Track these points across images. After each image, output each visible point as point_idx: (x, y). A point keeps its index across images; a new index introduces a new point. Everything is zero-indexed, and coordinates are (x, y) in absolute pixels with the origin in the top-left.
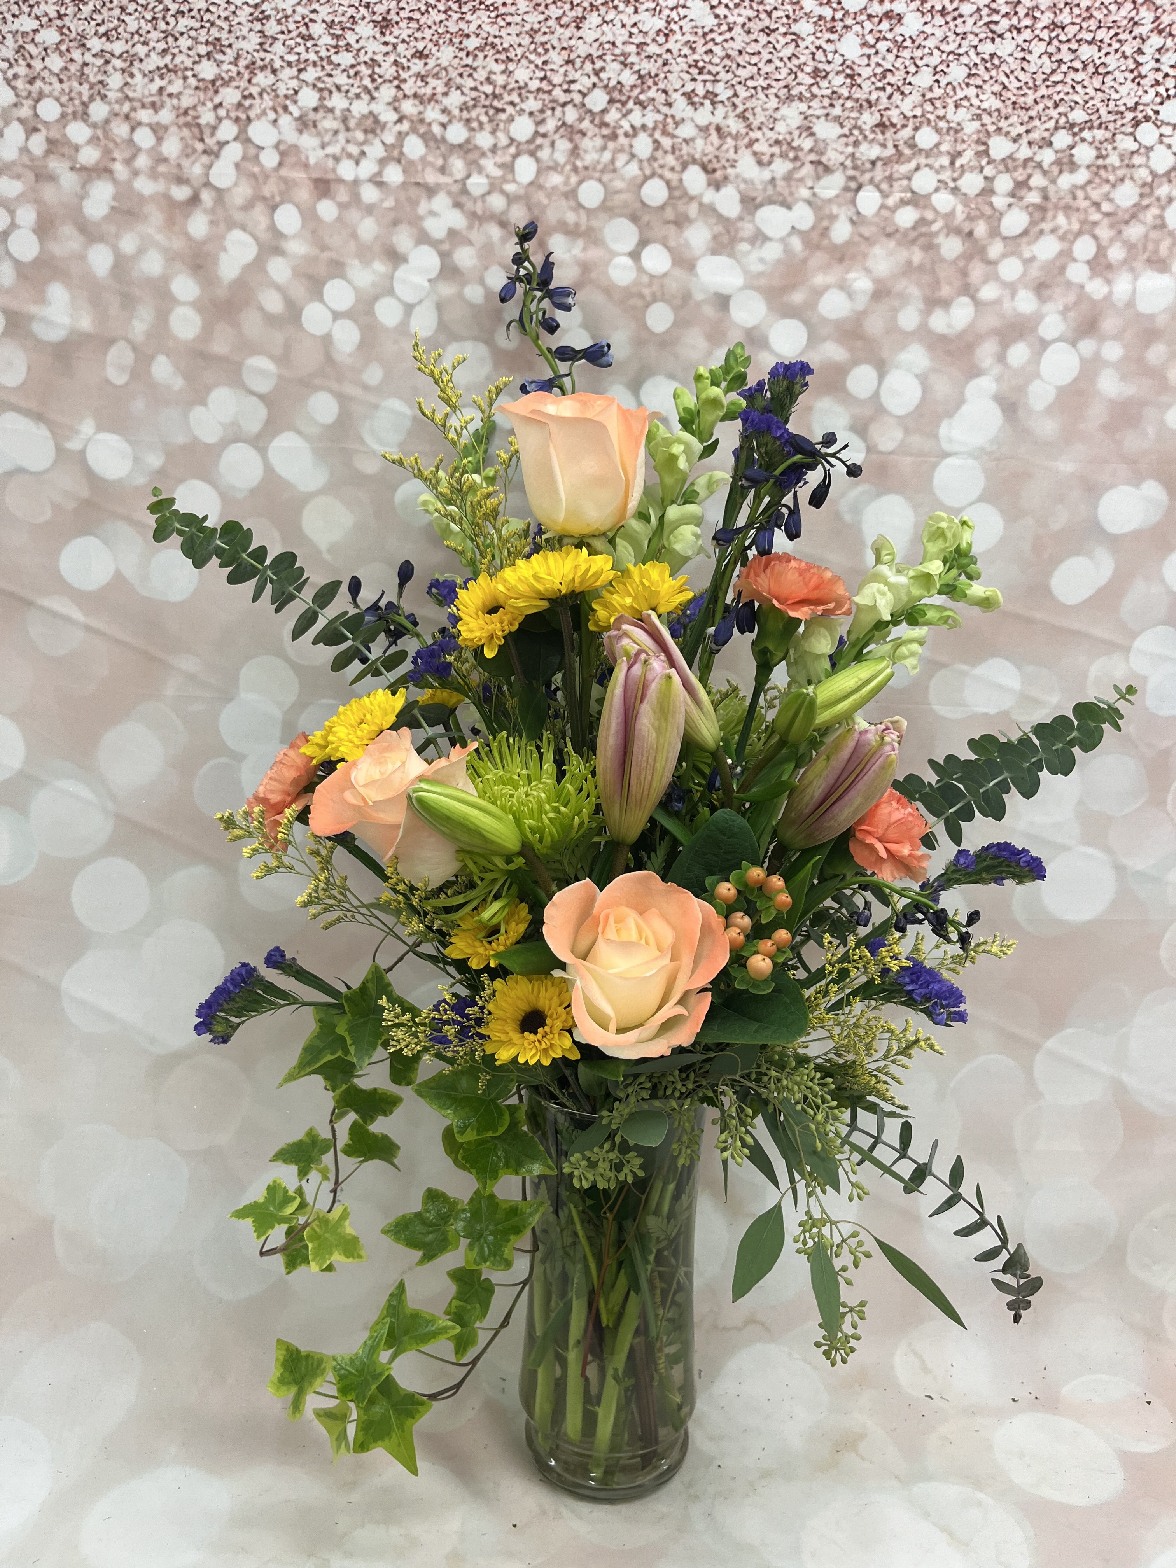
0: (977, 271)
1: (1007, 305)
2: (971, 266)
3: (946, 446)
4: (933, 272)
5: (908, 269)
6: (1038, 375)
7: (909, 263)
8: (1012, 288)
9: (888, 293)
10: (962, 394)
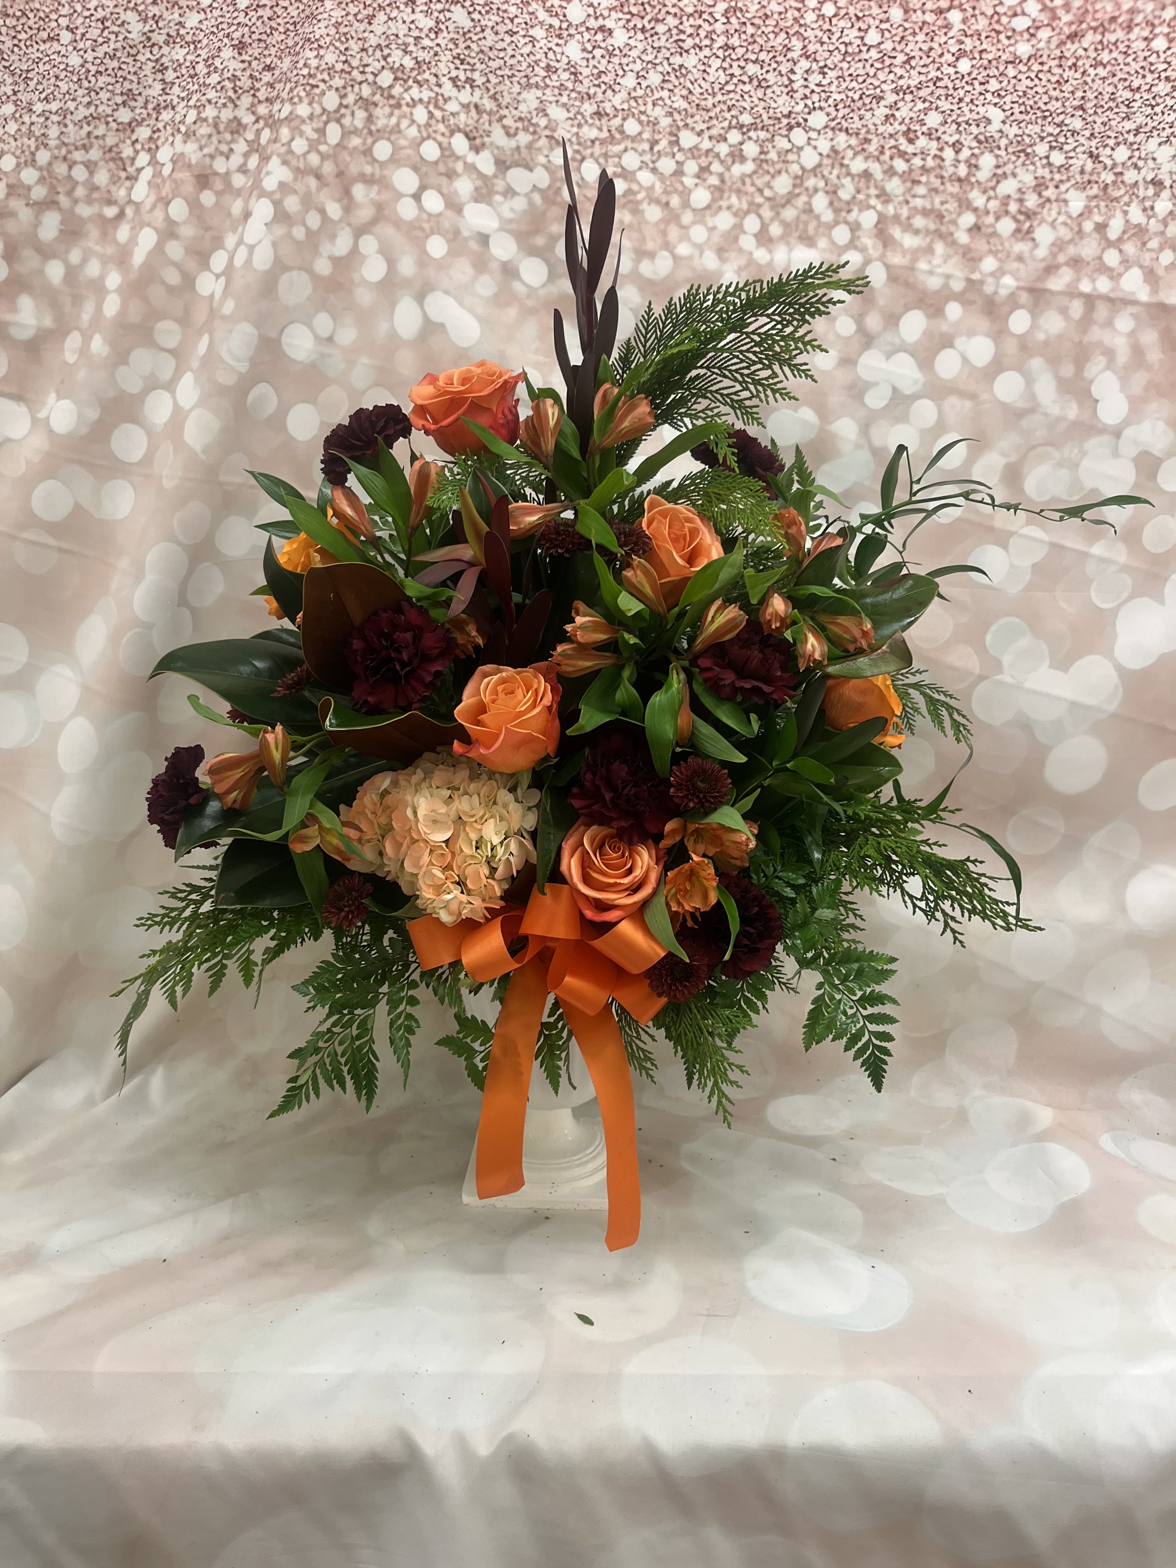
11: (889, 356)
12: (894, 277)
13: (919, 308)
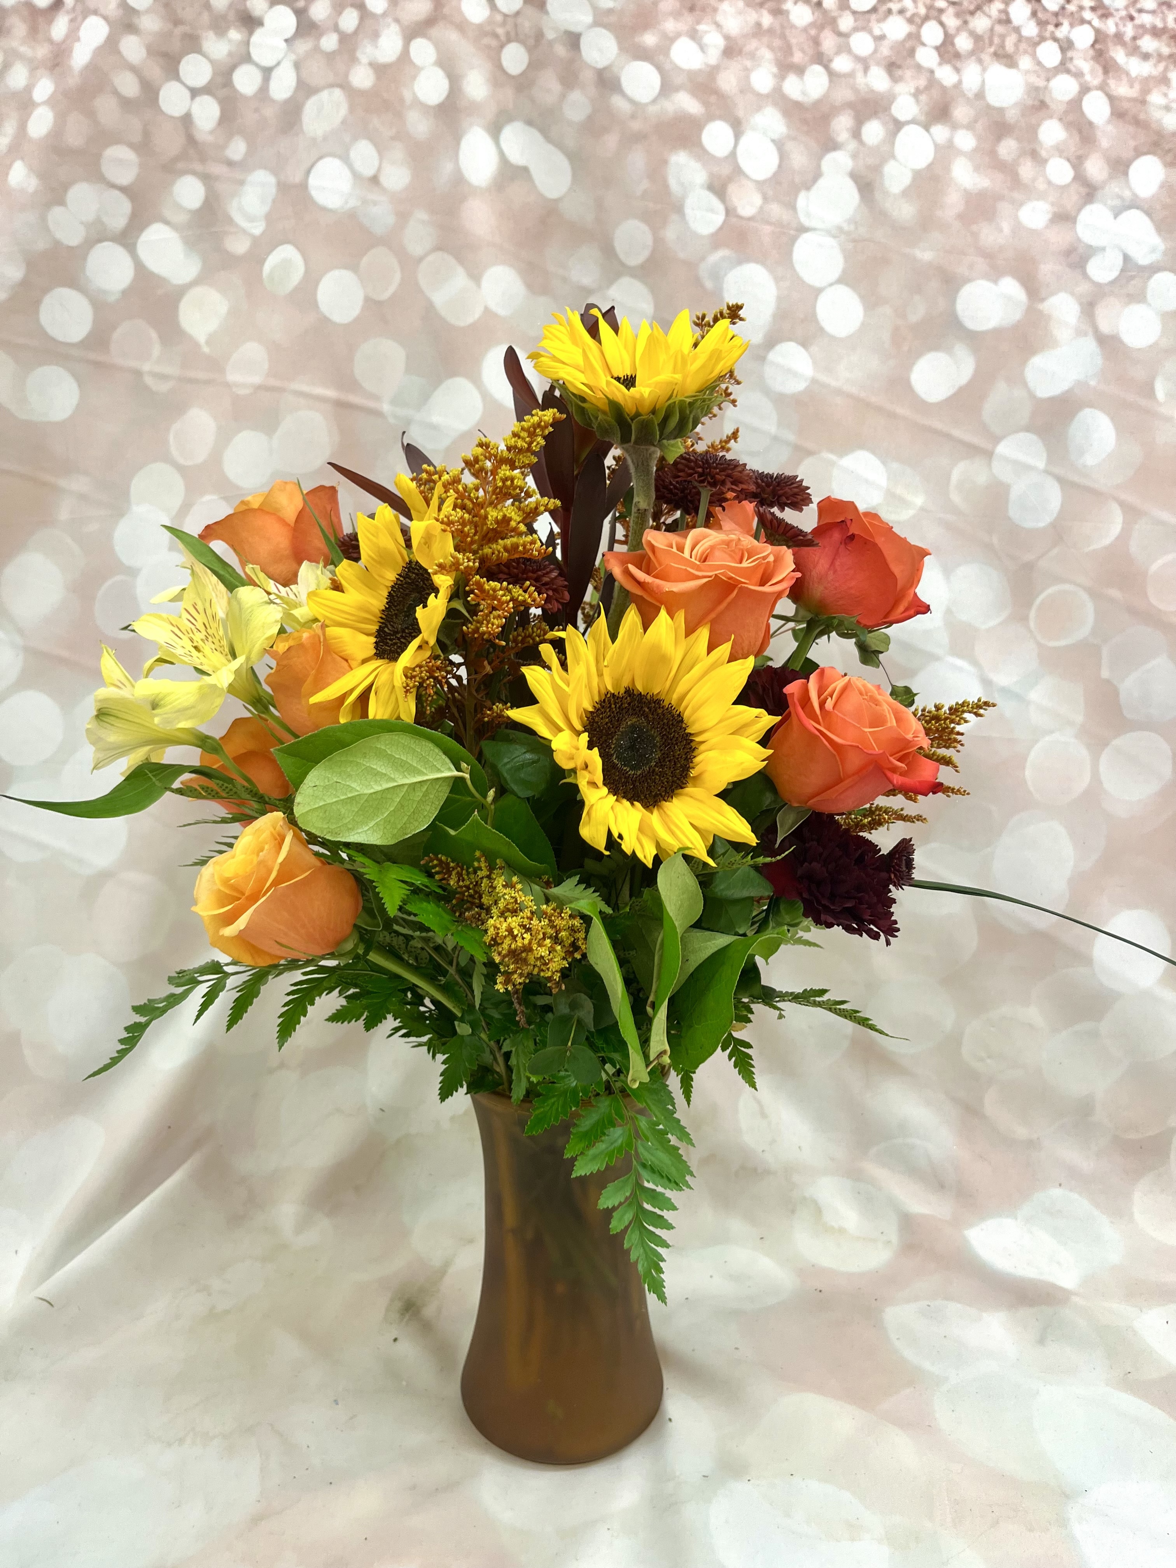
0: (828, 42)
1: (860, 79)
2: (822, 35)
3: (805, 221)
4: (783, 37)
5: (758, 31)
6: (893, 156)
7: (758, 25)
8: (865, 63)
9: (740, 52)
10: (819, 167)
11: (1117, 213)
12: (1118, 113)
13: (1153, 153)
